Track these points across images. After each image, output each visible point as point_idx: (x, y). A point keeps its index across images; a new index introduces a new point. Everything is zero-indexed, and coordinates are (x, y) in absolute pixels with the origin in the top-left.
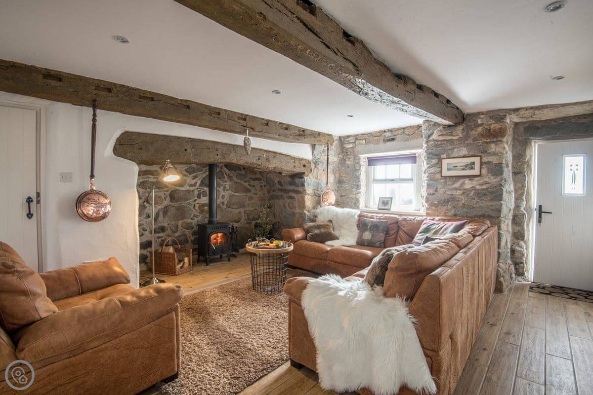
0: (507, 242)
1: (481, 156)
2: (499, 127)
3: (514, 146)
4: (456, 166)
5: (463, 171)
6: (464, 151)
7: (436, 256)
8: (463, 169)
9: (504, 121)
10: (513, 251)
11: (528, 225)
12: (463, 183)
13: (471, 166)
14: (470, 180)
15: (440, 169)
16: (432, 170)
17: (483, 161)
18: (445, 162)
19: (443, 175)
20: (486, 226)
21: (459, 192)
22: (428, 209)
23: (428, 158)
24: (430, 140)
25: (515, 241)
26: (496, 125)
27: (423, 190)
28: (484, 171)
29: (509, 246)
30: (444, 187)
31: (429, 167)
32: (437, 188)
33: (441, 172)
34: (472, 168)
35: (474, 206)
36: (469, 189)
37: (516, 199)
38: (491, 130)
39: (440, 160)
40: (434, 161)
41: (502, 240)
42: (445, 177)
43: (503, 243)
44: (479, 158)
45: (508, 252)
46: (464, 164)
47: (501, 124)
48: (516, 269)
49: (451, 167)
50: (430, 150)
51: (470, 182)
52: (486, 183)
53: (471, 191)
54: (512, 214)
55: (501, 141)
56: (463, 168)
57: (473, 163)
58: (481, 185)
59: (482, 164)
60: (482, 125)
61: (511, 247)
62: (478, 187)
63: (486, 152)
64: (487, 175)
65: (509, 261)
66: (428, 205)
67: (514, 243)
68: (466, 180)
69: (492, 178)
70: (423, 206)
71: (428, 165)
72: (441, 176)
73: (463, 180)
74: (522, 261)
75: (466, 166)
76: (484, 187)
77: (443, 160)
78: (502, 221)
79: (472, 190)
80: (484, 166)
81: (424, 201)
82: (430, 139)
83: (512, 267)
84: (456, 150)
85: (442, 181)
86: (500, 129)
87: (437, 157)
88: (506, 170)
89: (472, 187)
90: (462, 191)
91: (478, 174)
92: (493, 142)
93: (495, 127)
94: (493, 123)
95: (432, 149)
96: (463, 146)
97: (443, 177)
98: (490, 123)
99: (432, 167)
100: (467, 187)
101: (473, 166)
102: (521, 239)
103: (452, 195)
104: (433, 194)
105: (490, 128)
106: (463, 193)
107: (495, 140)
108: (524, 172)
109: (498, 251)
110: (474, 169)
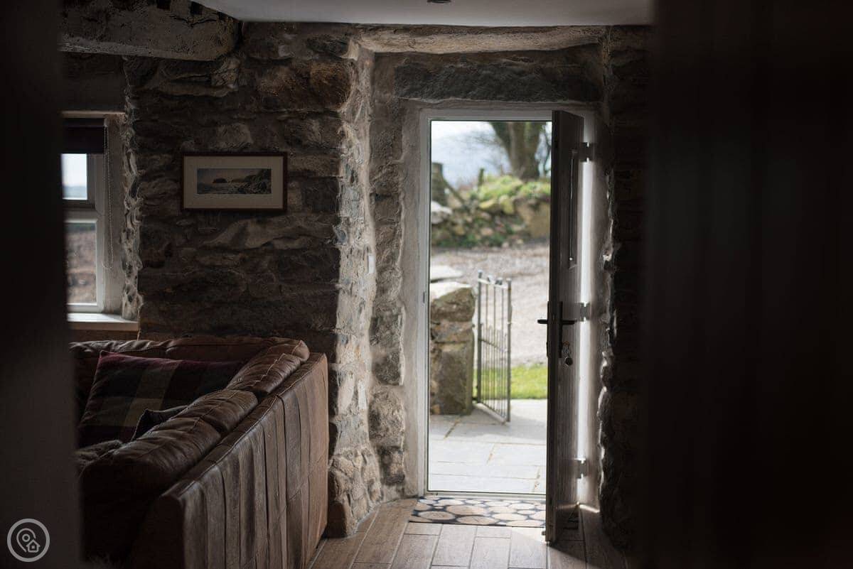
0: (356, 393)
1: (284, 155)
2: (329, 73)
3: (376, 127)
4: (223, 181)
5: (241, 195)
6: (245, 135)
7: (171, 459)
8: (241, 191)
9: (343, 57)
10: (374, 418)
11: (407, 343)
12: (243, 233)
13: (261, 182)
14: (259, 222)
15: (176, 186)
16: (152, 188)
17: (290, 168)
18: (192, 166)
19: (187, 206)
20: (297, 362)
21: (233, 258)
22: (144, 312)
23: (142, 146)
24: (146, 92)
25: (379, 388)
26: (323, 66)
27: (131, 245)
28: (295, 199)
29: (363, 405)
30: (189, 243)
31: (144, 178)
32: (170, 246)
33: (180, 194)
34: (265, 189)
35: (272, 299)
36: (257, 249)
37: (380, 271)
38: (312, 81)
39: (179, 157)
40: (160, 160)
41: (339, 392)
42: (194, 212)
43: (344, 400)
44: (281, 159)
45: (361, 422)
46: (244, 176)
47: (334, 65)
48: (385, 467)
49: (209, 180)
50: (147, 123)
51: (259, 228)
52: (300, 233)
53: (262, 255)
54: (370, 314)
55: (335, 115)
56: (239, 185)
57: (266, 174)
58: (288, 238)
59: (287, 177)
60: (287, 61)
61: (370, 407)
62: (280, 245)
63: (299, 142)
64: (303, 210)
65: (366, 446)
66: (145, 299)
67: (376, 396)
68: (249, 221)
69: (314, 218)
70: (130, 299)
71: (143, 171)
72: (182, 209)
73: (242, 223)
74: (398, 444)
75: (249, 179)
76: (295, 244)
77: (187, 159)
78: (340, 338)
79: (267, 252)
80: (293, 184)
81: (131, 282)
82: (146, 87)
83: (374, 462)
84: (221, 129)
85: (184, 222)
86: (333, 79)
87: (169, 148)
88: (348, 194)
89: (265, 245)
90: (240, 255)
91: (279, 205)
92: (316, 115)
93: (319, 72)
94: (316, 60)
95: (156, 121)
96: (239, 120)
97: (188, 210)
98: (307, 59)
99: (155, 178)
100: (253, 242)
101: (266, 181)
102: (391, 382)
103: (213, 266)
104: (160, 265)
105: (308, 73)
106: (243, 260)
107: (320, 110)
108: (398, 195)
109: (330, 423)
110: (270, 191)
